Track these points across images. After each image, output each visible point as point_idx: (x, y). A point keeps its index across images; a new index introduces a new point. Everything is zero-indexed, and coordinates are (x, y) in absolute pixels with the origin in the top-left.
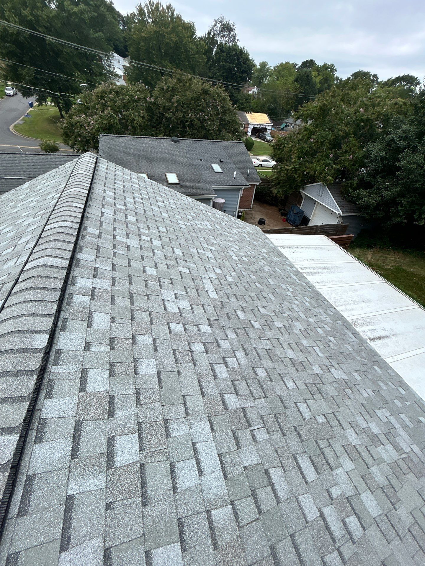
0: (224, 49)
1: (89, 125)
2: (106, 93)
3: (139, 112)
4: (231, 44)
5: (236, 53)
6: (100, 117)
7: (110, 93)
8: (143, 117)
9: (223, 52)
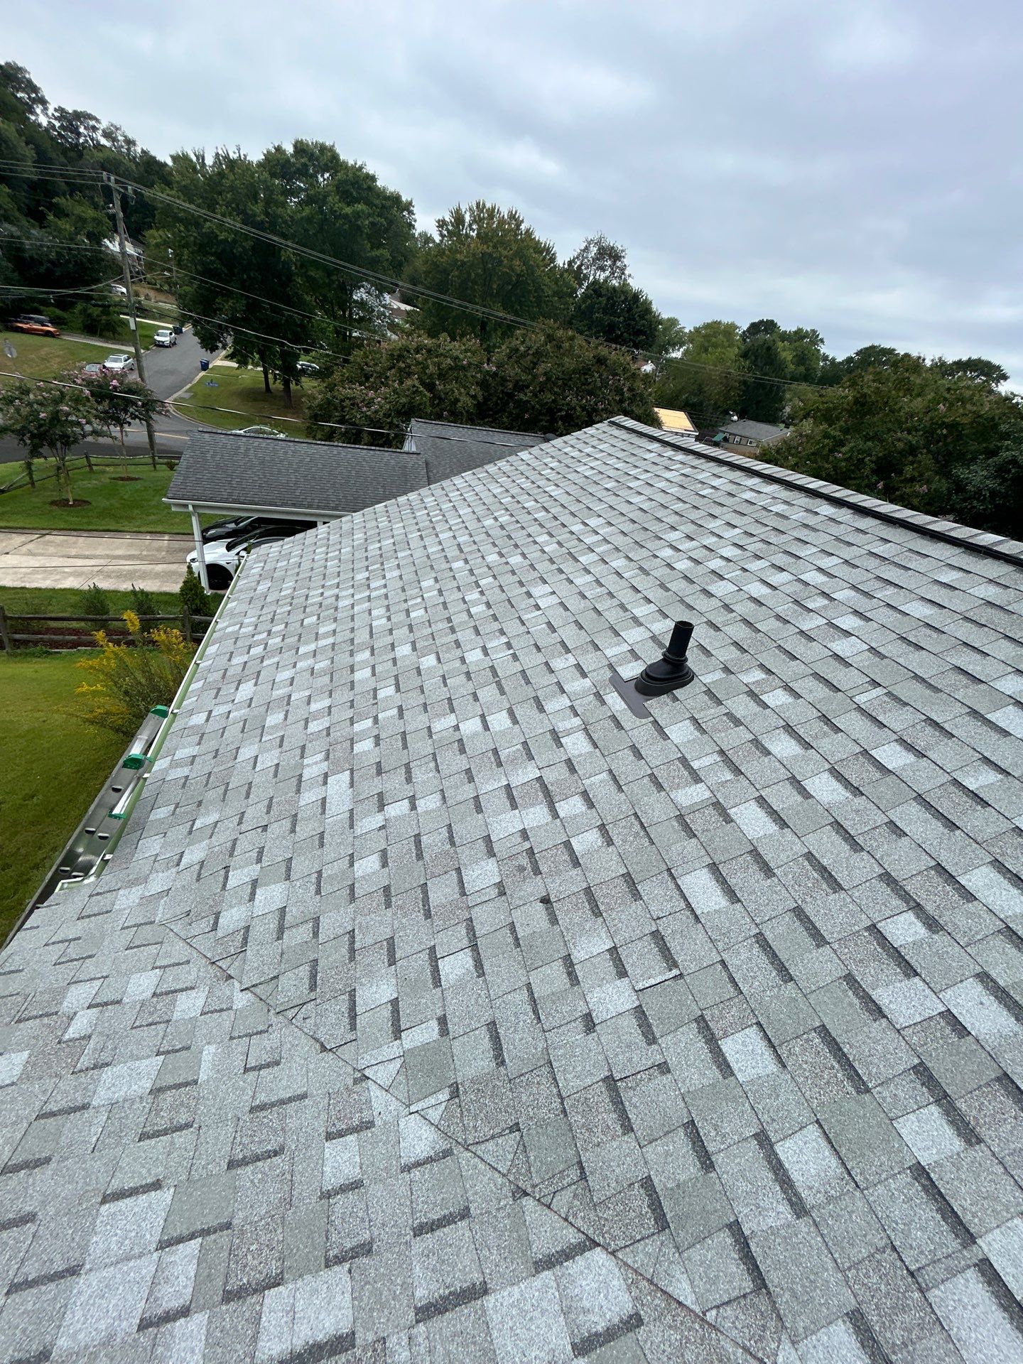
0: (604, 292)
1: (368, 405)
2: (408, 352)
3: (465, 387)
4: (615, 283)
5: (626, 299)
6: (395, 391)
7: (417, 351)
8: (474, 397)
9: (600, 295)
